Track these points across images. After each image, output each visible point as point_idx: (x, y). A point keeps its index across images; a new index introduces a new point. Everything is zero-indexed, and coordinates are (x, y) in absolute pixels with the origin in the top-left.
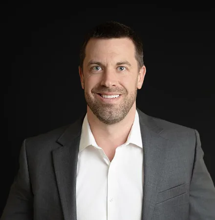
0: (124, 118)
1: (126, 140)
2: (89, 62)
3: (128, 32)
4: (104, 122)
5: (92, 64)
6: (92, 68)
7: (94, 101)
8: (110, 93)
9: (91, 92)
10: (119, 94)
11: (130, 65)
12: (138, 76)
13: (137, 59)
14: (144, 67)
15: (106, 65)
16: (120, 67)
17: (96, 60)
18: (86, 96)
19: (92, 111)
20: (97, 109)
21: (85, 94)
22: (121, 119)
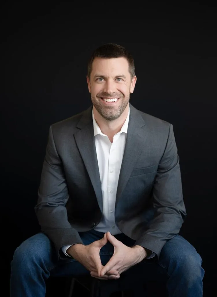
0: (120, 115)
1: (120, 130)
2: (95, 75)
3: (124, 52)
4: (106, 119)
5: (97, 76)
6: (97, 79)
7: (98, 103)
8: (112, 97)
9: (96, 97)
10: (118, 97)
11: (125, 78)
12: (130, 84)
13: (130, 72)
14: (135, 76)
15: (107, 77)
16: (118, 78)
17: (100, 74)
18: (92, 99)
19: (97, 110)
20: (101, 110)
21: (92, 97)
22: (119, 116)
